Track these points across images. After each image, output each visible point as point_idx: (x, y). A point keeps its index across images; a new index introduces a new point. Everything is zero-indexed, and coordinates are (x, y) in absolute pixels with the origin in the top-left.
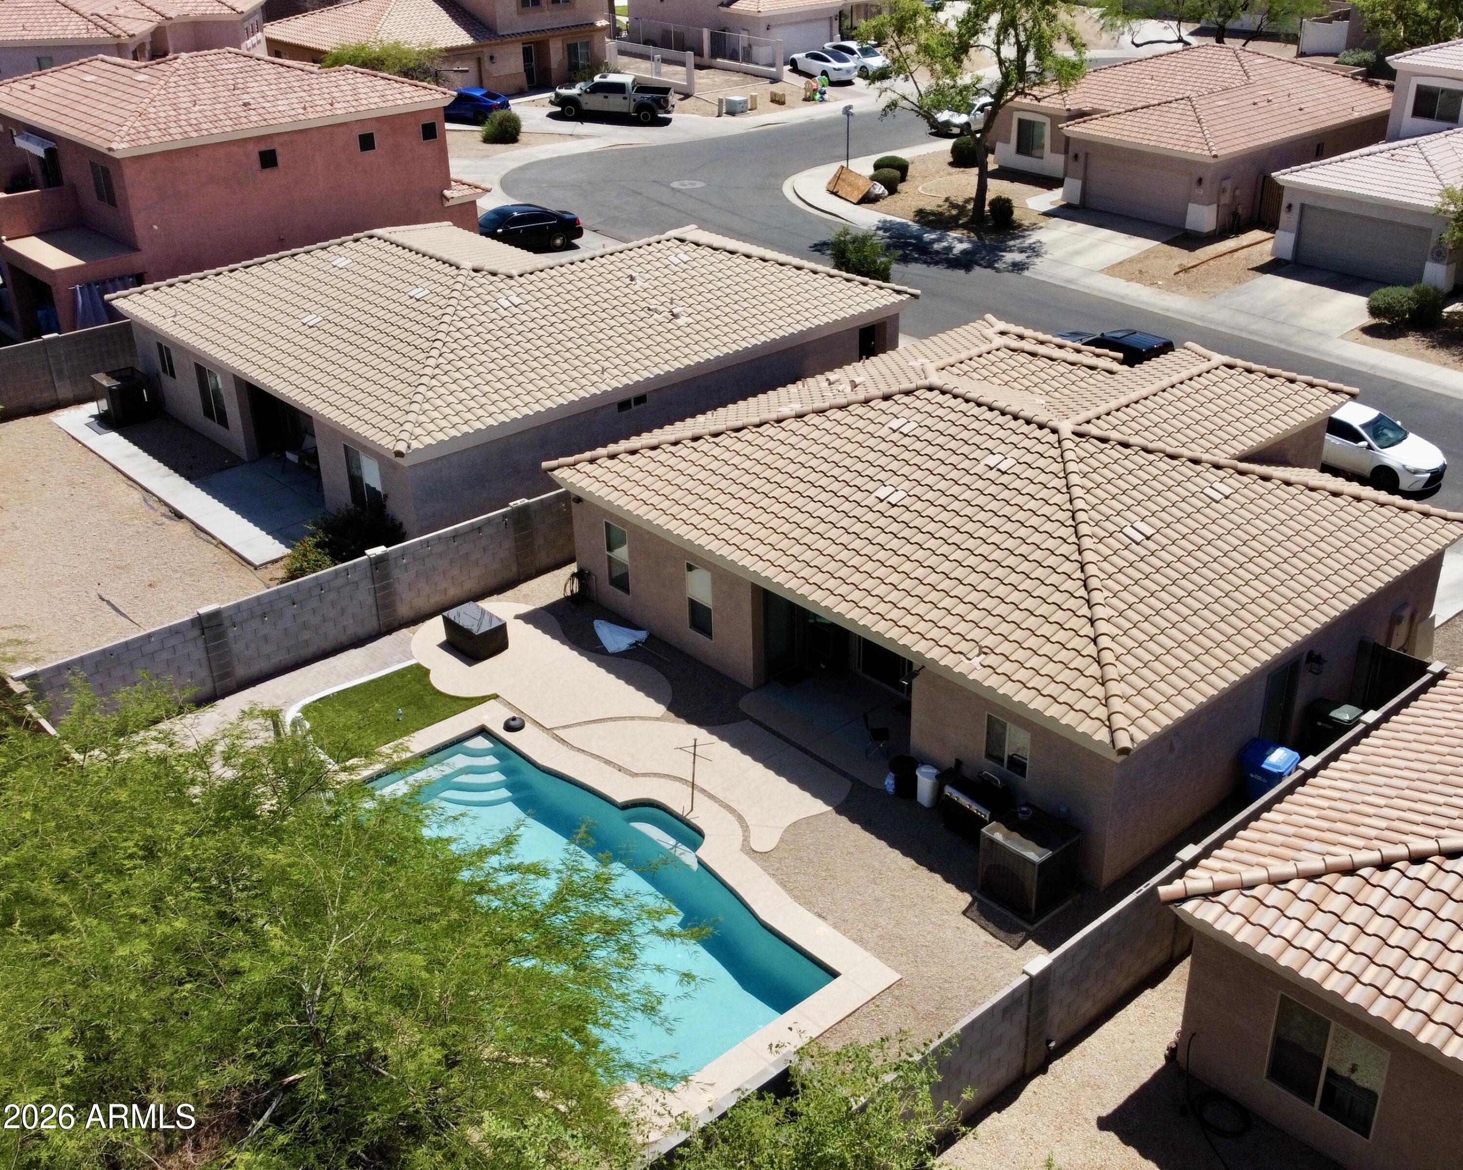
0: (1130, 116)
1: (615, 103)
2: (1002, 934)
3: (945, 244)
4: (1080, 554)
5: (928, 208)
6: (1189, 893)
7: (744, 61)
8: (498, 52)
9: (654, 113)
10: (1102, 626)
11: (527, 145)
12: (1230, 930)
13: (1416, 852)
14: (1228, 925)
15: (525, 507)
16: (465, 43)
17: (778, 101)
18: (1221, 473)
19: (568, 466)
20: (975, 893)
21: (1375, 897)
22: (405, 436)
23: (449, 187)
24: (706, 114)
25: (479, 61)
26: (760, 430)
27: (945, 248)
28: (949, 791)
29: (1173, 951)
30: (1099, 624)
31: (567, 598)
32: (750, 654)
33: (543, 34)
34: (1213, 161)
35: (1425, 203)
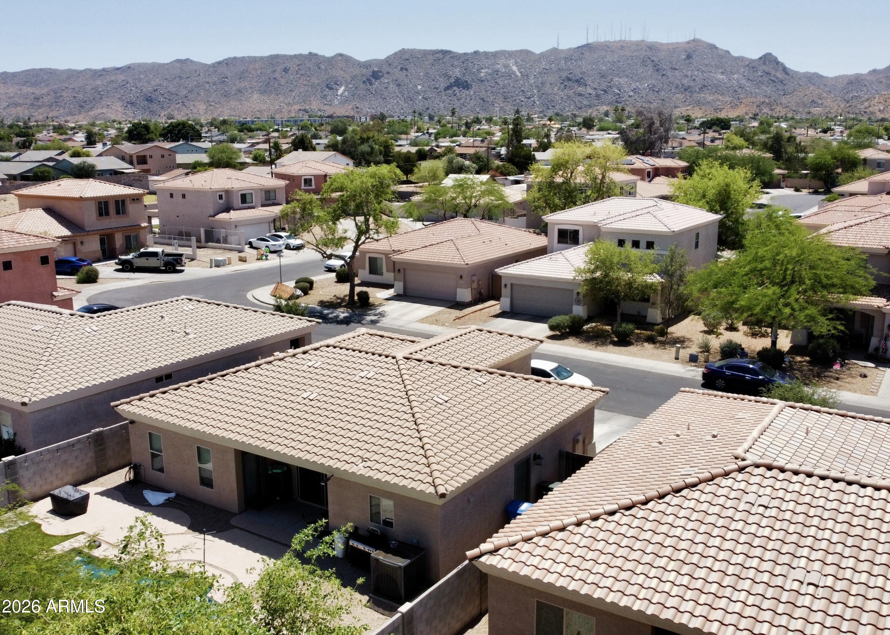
0: (424, 250)
1: (152, 262)
2: (387, 613)
3: (335, 314)
4: (412, 409)
5: (325, 300)
6: (482, 552)
7: (223, 243)
8: (86, 239)
9: (174, 266)
10: (425, 440)
11: (102, 284)
12: (505, 566)
13: (594, 515)
14: (505, 564)
15: (101, 433)
16: (66, 234)
17: (243, 260)
18: (480, 374)
19: (127, 403)
20: (371, 595)
21: (576, 539)
22: (28, 394)
23: (56, 291)
24: (204, 267)
25: (74, 244)
26: (236, 374)
27: (335, 316)
28: (351, 543)
29: (481, 609)
30: (423, 439)
31: (127, 483)
32: (236, 493)
33: (111, 230)
34: (467, 266)
35: (568, 277)
